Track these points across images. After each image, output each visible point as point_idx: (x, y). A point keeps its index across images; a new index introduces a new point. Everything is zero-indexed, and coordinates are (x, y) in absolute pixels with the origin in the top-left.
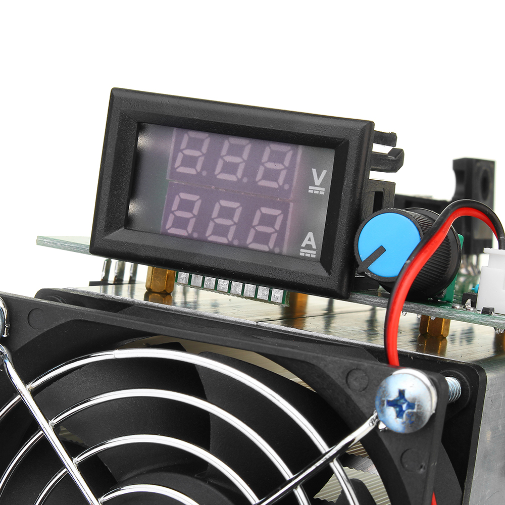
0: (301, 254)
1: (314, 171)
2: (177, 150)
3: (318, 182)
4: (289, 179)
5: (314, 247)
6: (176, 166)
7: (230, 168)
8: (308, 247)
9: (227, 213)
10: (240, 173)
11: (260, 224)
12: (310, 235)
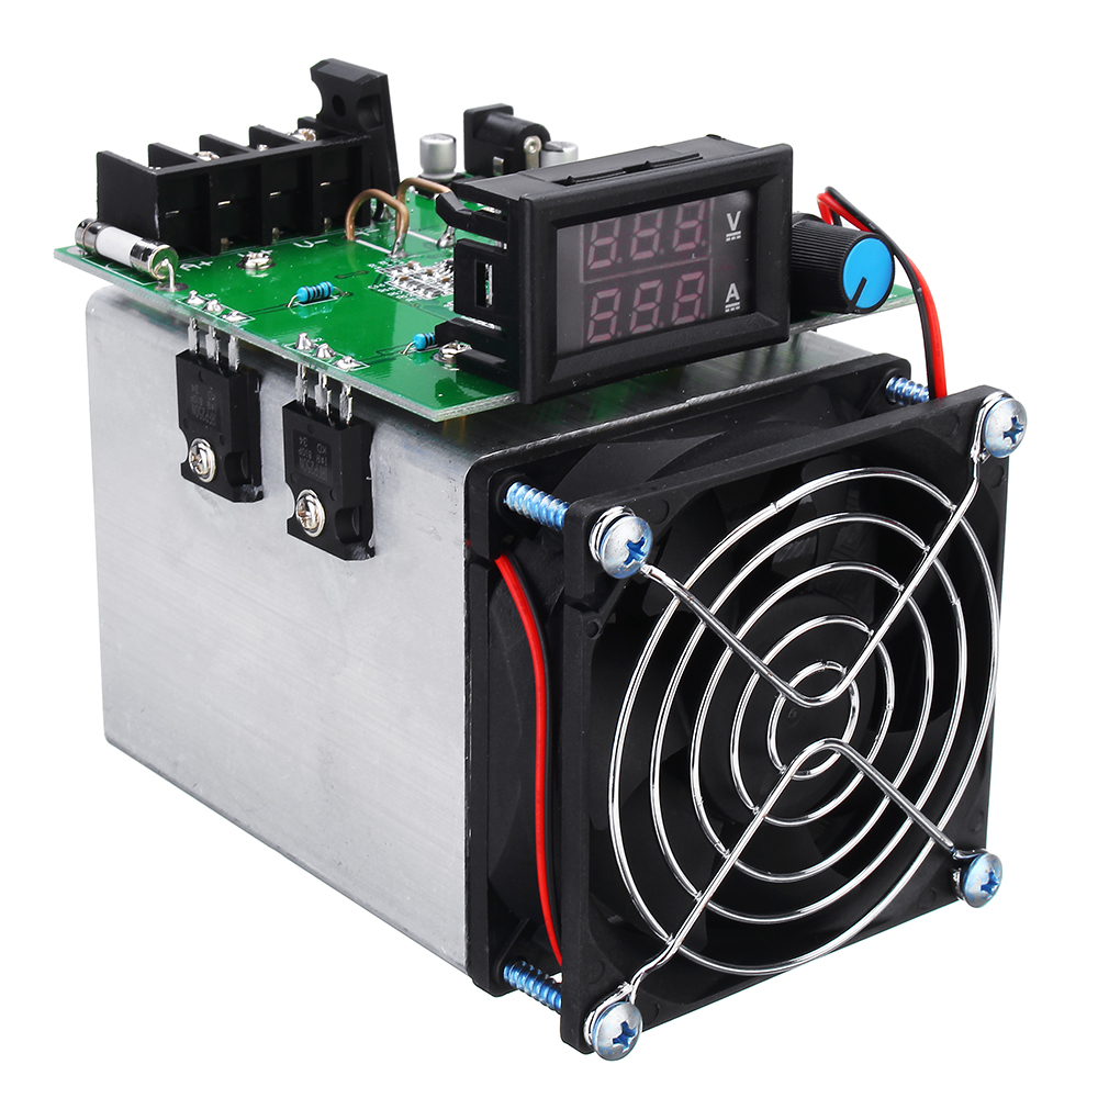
0: (727, 311)
1: (729, 215)
2: (588, 244)
3: (733, 227)
4: (704, 235)
5: (738, 298)
6: (589, 263)
7: (645, 244)
8: (733, 300)
9: (648, 296)
10: (655, 246)
11: (682, 295)
12: (733, 286)
